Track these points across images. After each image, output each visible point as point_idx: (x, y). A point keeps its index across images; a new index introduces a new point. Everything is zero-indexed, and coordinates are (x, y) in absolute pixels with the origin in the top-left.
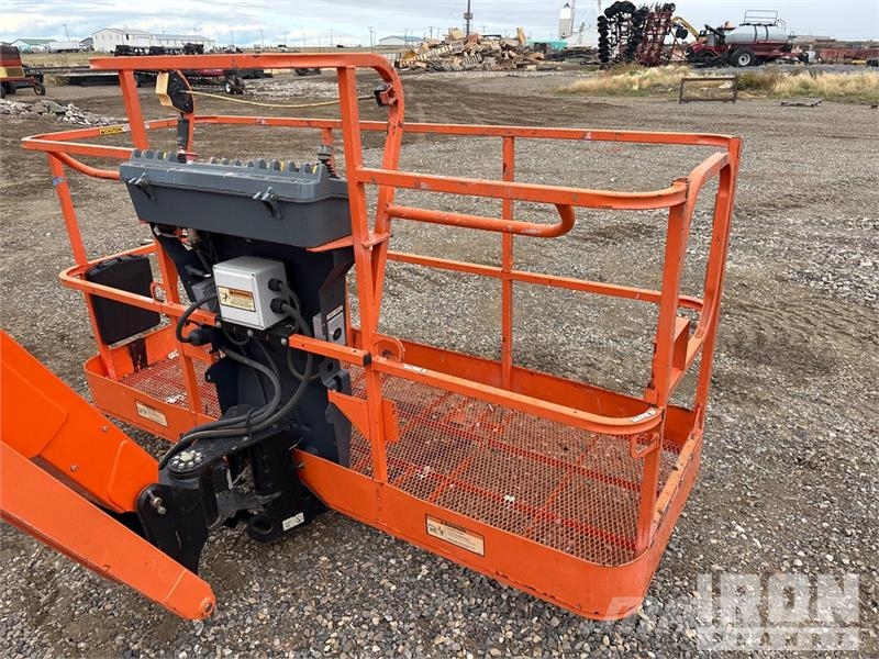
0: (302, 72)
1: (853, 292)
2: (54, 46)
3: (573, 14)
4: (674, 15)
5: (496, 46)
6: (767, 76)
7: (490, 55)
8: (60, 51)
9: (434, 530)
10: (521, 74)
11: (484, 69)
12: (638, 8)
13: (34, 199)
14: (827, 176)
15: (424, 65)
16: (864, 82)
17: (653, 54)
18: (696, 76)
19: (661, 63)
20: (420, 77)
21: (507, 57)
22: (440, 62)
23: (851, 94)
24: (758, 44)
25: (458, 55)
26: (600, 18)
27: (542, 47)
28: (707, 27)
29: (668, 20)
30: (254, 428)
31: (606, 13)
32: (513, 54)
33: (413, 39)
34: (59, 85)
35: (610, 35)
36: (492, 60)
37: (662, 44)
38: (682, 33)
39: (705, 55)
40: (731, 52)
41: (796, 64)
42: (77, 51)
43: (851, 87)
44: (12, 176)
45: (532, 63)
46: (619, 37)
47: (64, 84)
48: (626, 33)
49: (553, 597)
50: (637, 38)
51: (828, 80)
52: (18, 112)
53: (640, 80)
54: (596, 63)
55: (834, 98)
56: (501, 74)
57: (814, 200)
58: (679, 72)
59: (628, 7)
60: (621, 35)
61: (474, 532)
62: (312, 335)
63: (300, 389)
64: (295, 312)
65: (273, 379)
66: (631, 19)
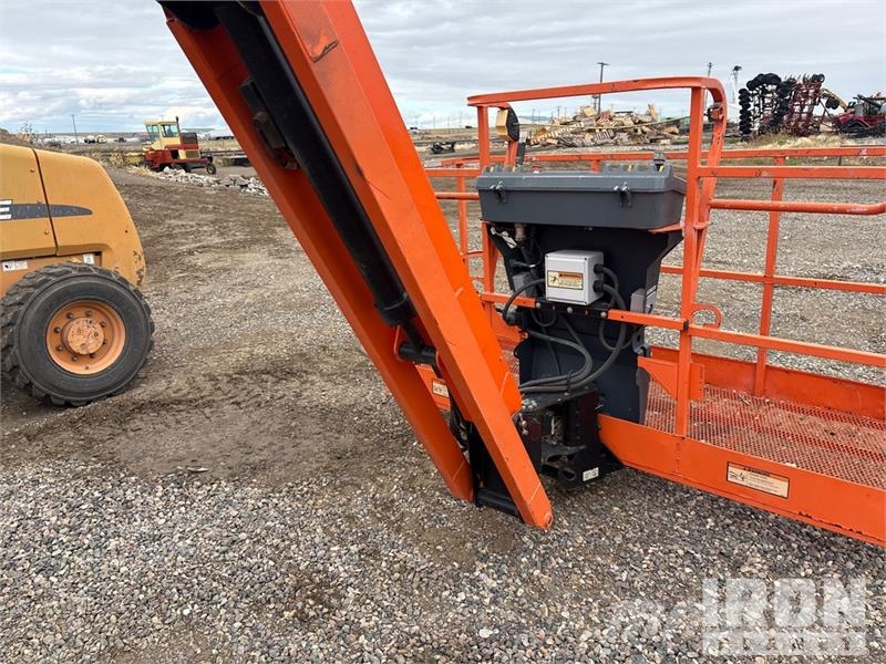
0: (437, 150)
2: (213, 134)
4: (823, 86)
5: (629, 123)
7: (622, 131)
8: (218, 138)
9: (735, 476)
10: (655, 148)
11: (616, 144)
12: (783, 80)
13: (244, 253)
15: (555, 142)
17: (800, 124)
19: (809, 134)
20: (554, 153)
21: (639, 132)
22: (571, 139)
25: (590, 131)
26: (741, 91)
27: (677, 122)
28: (860, 97)
29: (817, 91)
30: (572, 386)
31: (747, 85)
32: (646, 129)
33: (540, 119)
34: (225, 166)
35: (752, 107)
36: (624, 136)
37: (810, 114)
38: (833, 102)
39: (853, 126)
44: (222, 234)
45: (666, 137)
46: (761, 108)
47: (229, 166)
48: (771, 105)
49: (860, 533)
50: (783, 108)
52: (210, 185)
54: (735, 136)
56: (635, 148)
58: (834, 141)
59: (773, 79)
60: (765, 106)
61: (778, 476)
62: (628, 309)
63: (612, 358)
64: (614, 291)
65: (583, 350)
66: (776, 91)
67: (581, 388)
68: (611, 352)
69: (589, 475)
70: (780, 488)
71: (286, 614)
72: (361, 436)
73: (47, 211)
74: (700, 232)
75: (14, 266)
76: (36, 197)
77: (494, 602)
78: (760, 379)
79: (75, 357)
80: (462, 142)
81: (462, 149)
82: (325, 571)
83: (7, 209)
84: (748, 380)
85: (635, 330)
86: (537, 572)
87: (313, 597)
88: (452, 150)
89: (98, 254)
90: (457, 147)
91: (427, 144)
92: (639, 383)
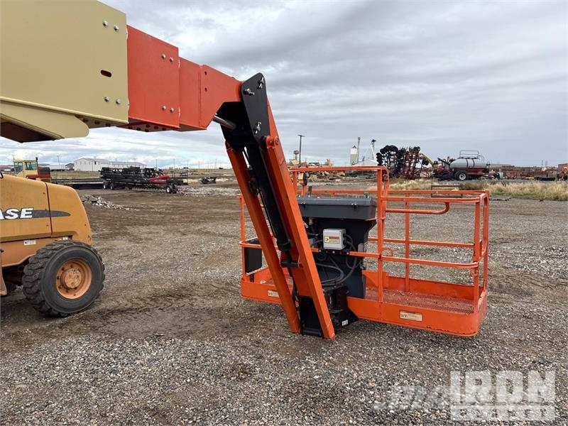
0: (205, 182)
1: (539, 272)
3: (358, 152)
4: (420, 153)
6: (478, 185)
7: (314, 174)
9: (403, 316)
10: (333, 184)
11: (311, 181)
12: (399, 149)
14: (519, 230)
16: (534, 188)
17: (410, 173)
18: (438, 185)
19: (415, 178)
21: (323, 175)
23: (527, 194)
24: (469, 168)
26: (378, 154)
28: (439, 160)
29: (417, 156)
30: (337, 283)
31: (381, 151)
32: (327, 173)
35: (384, 163)
36: (314, 176)
37: (414, 168)
38: (426, 162)
40: (454, 172)
41: (493, 180)
42: (63, 170)
43: (527, 190)
45: (338, 178)
48: (393, 162)
50: (400, 164)
51: (513, 187)
53: (406, 187)
55: (517, 196)
56: (322, 184)
57: (514, 240)
58: (428, 183)
59: (394, 148)
60: (390, 163)
61: (418, 313)
62: (357, 251)
63: (352, 271)
64: (351, 244)
65: (339, 269)
66: (396, 154)
67: (340, 284)
68: (351, 269)
69: (345, 323)
70: (419, 318)
71: (232, 378)
72: (232, 319)
73: (49, 214)
74: (383, 220)
75: (29, 243)
76: (44, 207)
77: (317, 368)
78: (407, 284)
79: (68, 290)
80: (220, 177)
81: (221, 182)
82: (243, 364)
83: (31, 213)
84: (402, 286)
85: (360, 259)
86: (331, 358)
87: (242, 372)
88: (214, 182)
89: (70, 237)
90: (217, 180)
91: (198, 178)
92: (363, 280)
